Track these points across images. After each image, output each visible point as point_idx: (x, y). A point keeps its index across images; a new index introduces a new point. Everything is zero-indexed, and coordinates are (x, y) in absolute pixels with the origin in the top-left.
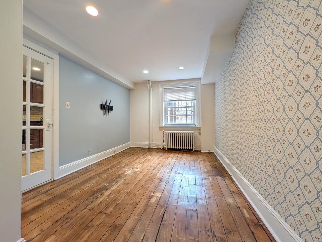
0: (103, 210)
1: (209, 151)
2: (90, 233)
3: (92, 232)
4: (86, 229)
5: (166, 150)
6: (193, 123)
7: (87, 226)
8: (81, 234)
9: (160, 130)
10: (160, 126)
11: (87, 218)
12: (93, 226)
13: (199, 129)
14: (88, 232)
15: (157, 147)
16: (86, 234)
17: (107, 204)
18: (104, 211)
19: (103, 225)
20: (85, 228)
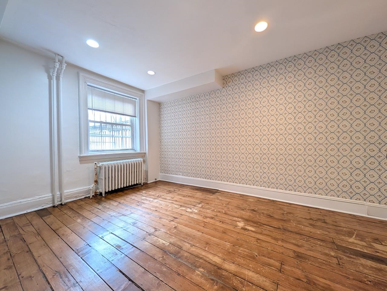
0: (276, 269)
1: (156, 179)
2: (318, 278)
3: (315, 276)
4: (315, 284)
5: (104, 195)
6: (130, 148)
7: (309, 283)
8: (323, 287)
9: (81, 163)
10: (81, 155)
11: (295, 286)
12: (306, 276)
13: (143, 155)
14: (317, 280)
15: (76, 197)
16: (320, 281)
17: (261, 266)
18: (278, 268)
19: (301, 267)
20: (312, 285)
